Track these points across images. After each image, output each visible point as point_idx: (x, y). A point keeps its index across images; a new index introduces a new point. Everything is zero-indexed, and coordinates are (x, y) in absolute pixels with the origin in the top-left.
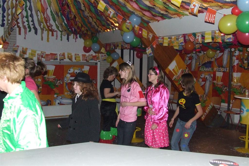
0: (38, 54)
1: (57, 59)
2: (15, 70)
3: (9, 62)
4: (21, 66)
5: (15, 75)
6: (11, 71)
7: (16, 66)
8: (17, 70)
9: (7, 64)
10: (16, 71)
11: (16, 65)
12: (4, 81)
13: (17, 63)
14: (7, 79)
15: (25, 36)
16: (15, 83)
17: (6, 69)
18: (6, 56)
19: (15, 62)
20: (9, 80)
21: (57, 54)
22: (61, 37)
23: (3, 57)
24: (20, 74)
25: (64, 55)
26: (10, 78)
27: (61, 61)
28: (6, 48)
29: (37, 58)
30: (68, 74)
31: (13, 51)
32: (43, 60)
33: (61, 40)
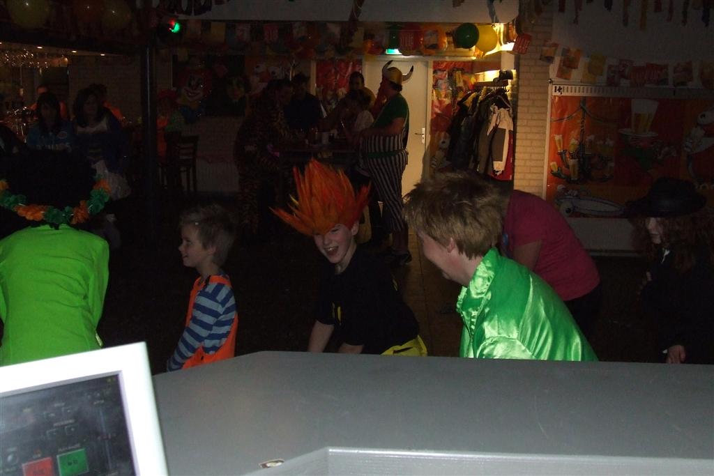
0: (610, 67)
1: (665, 81)
2: (478, 221)
3: (461, 200)
4: (490, 208)
5: (476, 234)
6: (465, 224)
7: (478, 210)
8: (481, 220)
9: (454, 205)
10: (480, 223)
11: (478, 206)
12: (449, 251)
13: (481, 201)
14: (456, 246)
15: (577, 16)
16: (476, 256)
17: (454, 221)
18: (452, 184)
19: (477, 200)
20: (461, 250)
21: (666, 67)
22: (685, 14)
23: (444, 187)
24: (489, 230)
25: (688, 70)
26: (465, 242)
27: (679, 87)
28: (524, 52)
29: (608, 78)
30: (696, 127)
31: (540, 59)
32: (624, 83)
33: (684, 22)
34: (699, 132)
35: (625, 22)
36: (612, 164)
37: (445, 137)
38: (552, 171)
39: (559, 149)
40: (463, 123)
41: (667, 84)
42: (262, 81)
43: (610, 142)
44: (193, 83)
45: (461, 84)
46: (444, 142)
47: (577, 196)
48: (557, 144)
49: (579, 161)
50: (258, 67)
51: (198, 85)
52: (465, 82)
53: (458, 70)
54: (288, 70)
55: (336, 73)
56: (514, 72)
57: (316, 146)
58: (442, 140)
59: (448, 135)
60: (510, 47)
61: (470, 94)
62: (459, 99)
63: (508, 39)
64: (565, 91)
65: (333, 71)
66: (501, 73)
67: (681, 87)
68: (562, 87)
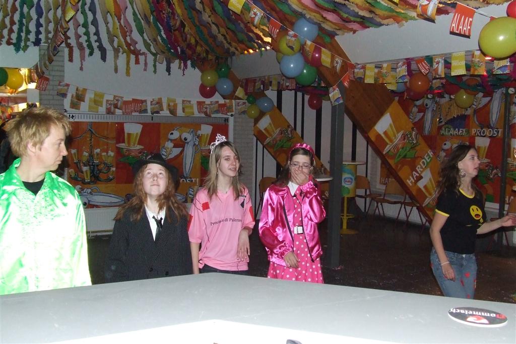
0: (107, 101)
1: (145, 111)
15: (82, 65)
21: (145, 101)
22: (155, 66)
25: (159, 103)
27: (154, 115)
28: (44, 89)
29: (107, 109)
30: (168, 141)
31: (57, 95)
32: (118, 112)
33: (155, 72)
34: (170, 145)
35: (116, 70)
36: (114, 169)
38: (71, 176)
39: (75, 159)
41: (147, 113)
43: (111, 154)
47: (90, 193)
48: (74, 156)
49: (90, 168)
56: (38, 104)
60: (33, 86)
63: (31, 80)
64: (77, 118)
66: (28, 104)
67: (157, 115)
68: (74, 115)
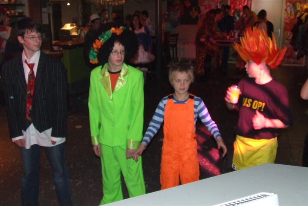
37: (290, 34)
40: (300, 27)
42: (206, 8)
44: (176, 10)
45: (299, 9)
46: (289, 36)
50: (204, 2)
51: (178, 10)
52: (301, 8)
53: (298, 2)
54: (218, 3)
55: (239, 4)
57: (232, 39)
58: (288, 35)
59: (291, 33)
61: (304, 14)
62: (298, 16)
65: (238, 3)
